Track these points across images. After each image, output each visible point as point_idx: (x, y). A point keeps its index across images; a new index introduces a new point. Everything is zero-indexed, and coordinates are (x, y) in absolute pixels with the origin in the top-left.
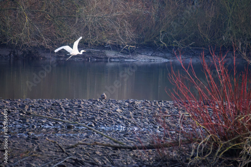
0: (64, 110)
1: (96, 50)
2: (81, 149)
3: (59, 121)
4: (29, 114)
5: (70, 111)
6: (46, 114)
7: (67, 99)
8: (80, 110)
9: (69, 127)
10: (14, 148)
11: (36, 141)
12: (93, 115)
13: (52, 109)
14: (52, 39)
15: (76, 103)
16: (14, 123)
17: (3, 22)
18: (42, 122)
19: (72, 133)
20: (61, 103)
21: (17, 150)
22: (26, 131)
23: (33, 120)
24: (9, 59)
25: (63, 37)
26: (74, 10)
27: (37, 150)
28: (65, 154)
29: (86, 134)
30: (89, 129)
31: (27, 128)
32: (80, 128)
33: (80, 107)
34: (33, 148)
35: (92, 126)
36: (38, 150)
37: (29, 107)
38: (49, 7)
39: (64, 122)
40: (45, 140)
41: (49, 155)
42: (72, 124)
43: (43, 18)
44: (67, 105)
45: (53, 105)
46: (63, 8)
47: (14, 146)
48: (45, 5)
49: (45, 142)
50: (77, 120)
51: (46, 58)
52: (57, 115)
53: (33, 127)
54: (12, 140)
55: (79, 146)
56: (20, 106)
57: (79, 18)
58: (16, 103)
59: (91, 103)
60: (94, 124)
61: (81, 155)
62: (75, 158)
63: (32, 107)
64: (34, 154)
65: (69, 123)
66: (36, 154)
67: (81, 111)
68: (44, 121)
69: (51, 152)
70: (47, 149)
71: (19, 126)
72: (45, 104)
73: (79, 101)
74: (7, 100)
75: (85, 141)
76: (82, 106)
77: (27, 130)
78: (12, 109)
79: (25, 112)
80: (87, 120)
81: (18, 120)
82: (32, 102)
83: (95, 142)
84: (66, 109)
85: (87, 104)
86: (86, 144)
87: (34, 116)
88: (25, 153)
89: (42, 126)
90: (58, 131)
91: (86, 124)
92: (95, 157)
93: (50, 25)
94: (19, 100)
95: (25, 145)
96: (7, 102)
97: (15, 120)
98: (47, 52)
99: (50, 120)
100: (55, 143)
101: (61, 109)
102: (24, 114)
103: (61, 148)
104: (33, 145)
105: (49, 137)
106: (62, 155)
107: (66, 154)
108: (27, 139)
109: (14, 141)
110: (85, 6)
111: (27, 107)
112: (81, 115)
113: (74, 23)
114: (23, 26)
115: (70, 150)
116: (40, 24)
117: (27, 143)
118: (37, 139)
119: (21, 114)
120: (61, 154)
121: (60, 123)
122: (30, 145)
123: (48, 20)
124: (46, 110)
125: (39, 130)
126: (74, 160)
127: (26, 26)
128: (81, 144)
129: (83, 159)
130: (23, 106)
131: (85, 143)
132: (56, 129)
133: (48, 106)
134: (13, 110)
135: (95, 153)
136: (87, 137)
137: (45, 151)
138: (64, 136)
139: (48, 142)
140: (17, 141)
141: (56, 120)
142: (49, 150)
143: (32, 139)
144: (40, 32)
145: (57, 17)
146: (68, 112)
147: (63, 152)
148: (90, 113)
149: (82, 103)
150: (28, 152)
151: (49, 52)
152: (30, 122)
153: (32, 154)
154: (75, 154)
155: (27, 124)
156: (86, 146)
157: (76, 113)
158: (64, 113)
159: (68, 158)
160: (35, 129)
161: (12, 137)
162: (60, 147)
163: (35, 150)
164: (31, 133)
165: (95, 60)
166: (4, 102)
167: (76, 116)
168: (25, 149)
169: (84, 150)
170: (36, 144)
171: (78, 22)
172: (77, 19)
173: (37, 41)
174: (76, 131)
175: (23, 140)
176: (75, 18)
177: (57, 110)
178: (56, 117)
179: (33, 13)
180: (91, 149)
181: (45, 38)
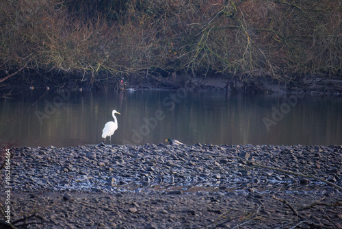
0: (296, 160)
1: (339, 81)
2: (319, 210)
3: (290, 174)
4: (251, 164)
5: (304, 161)
6: (272, 165)
7: (300, 145)
8: (318, 159)
9: (303, 182)
10: (231, 208)
11: (260, 199)
12: (335, 166)
13: (280, 159)
14: (282, 66)
15: (312, 151)
16: (231, 176)
17: (218, 44)
18: (268, 175)
19: (307, 190)
20: (292, 151)
21: (236, 211)
22: (246, 186)
23: (256, 173)
24: (225, 93)
25: (296, 64)
26: (310, 29)
27: (260, 211)
28: (297, 218)
29: (325, 191)
30: (329, 185)
31: (248, 182)
32: (318, 184)
33: (317, 155)
34: (256, 208)
35: (333, 181)
36: (263, 212)
37: (251, 155)
38: (278, 25)
39: (296, 175)
40: (272, 199)
41: (276, 218)
42: (307, 177)
43: (270, 39)
44: (301, 153)
45: (282, 153)
46: (297, 26)
47: (231, 206)
48: (272, 23)
49: (271, 202)
50: (314, 173)
51: (273, 92)
52: (288, 166)
53: (256, 181)
54: (228, 198)
55: (316, 206)
56: (238, 154)
57: (317, 38)
58: (234, 151)
59: (333, 150)
60: (336, 178)
61: (319, 219)
62: (311, 222)
63: (255, 155)
64: (257, 217)
65: (303, 177)
66: (260, 217)
67: (318, 162)
68: (270, 174)
69: (279, 214)
70: (273, 211)
71: (238, 180)
72: (271, 151)
73: (317, 148)
74: (223, 146)
75: (324, 200)
76: (320, 154)
77: (248, 185)
78: (228, 158)
79: (245, 162)
80: (327, 173)
81: (236, 172)
82: (255, 148)
83: (337, 202)
84: (298, 158)
85: (327, 151)
86: (326, 205)
87: (257, 168)
88: (246, 215)
89: (268, 180)
90: (288, 187)
91: (325, 178)
92: (338, 221)
93: (280, 48)
94: (238, 146)
95: (245, 205)
96: (222, 149)
97: (232, 172)
98: (274, 84)
99: (277, 172)
100: (284, 202)
101: (292, 158)
102: (244, 164)
103: (293, 210)
104: (255, 205)
105: (276, 195)
106: (294, 219)
107: (299, 217)
108: (248, 198)
109: (231, 200)
110: (325, 23)
111: (248, 156)
112: (319, 166)
113: (311, 45)
114: (244, 49)
115: (303, 212)
116: (266, 47)
117: (248, 202)
118: (261, 197)
119: (241, 165)
120: (292, 217)
121: (291, 177)
122: (252, 204)
123: (276, 42)
124: (273, 160)
125: (264, 186)
126: (310, 225)
127: (248, 50)
128: (318, 204)
129: (321, 224)
130: (243, 155)
131: (323, 202)
132: (286, 185)
133: (275, 154)
134: (230, 158)
135: (337, 217)
136: (327, 195)
137: (271, 212)
138: (296, 194)
139: (275, 201)
140: (235, 200)
141: (286, 173)
142: (277, 212)
143: (255, 197)
144: (265, 57)
145: (288, 38)
146: (301, 163)
147: (295, 214)
148: (330, 164)
149: (320, 150)
150: (249, 214)
151: (277, 84)
152: (251, 175)
153: (254, 216)
154: (311, 217)
155: (248, 178)
156: (325, 207)
157: (311, 163)
158: (295, 163)
159: (302, 222)
160: (259, 184)
161: (228, 195)
162: (290, 207)
163: (258, 211)
164: (253, 190)
165: (338, 94)
166: (218, 149)
167: (312, 167)
168: (245, 210)
169: (322, 213)
170: (260, 203)
171: (316, 44)
172: (314, 41)
173: (262, 69)
174: (312, 188)
175: (243, 199)
176: (311, 38)
177: (287, 159)
178: (286, 169)
179: (257, 33)
180: (331, 210)
181: (273, 65)
